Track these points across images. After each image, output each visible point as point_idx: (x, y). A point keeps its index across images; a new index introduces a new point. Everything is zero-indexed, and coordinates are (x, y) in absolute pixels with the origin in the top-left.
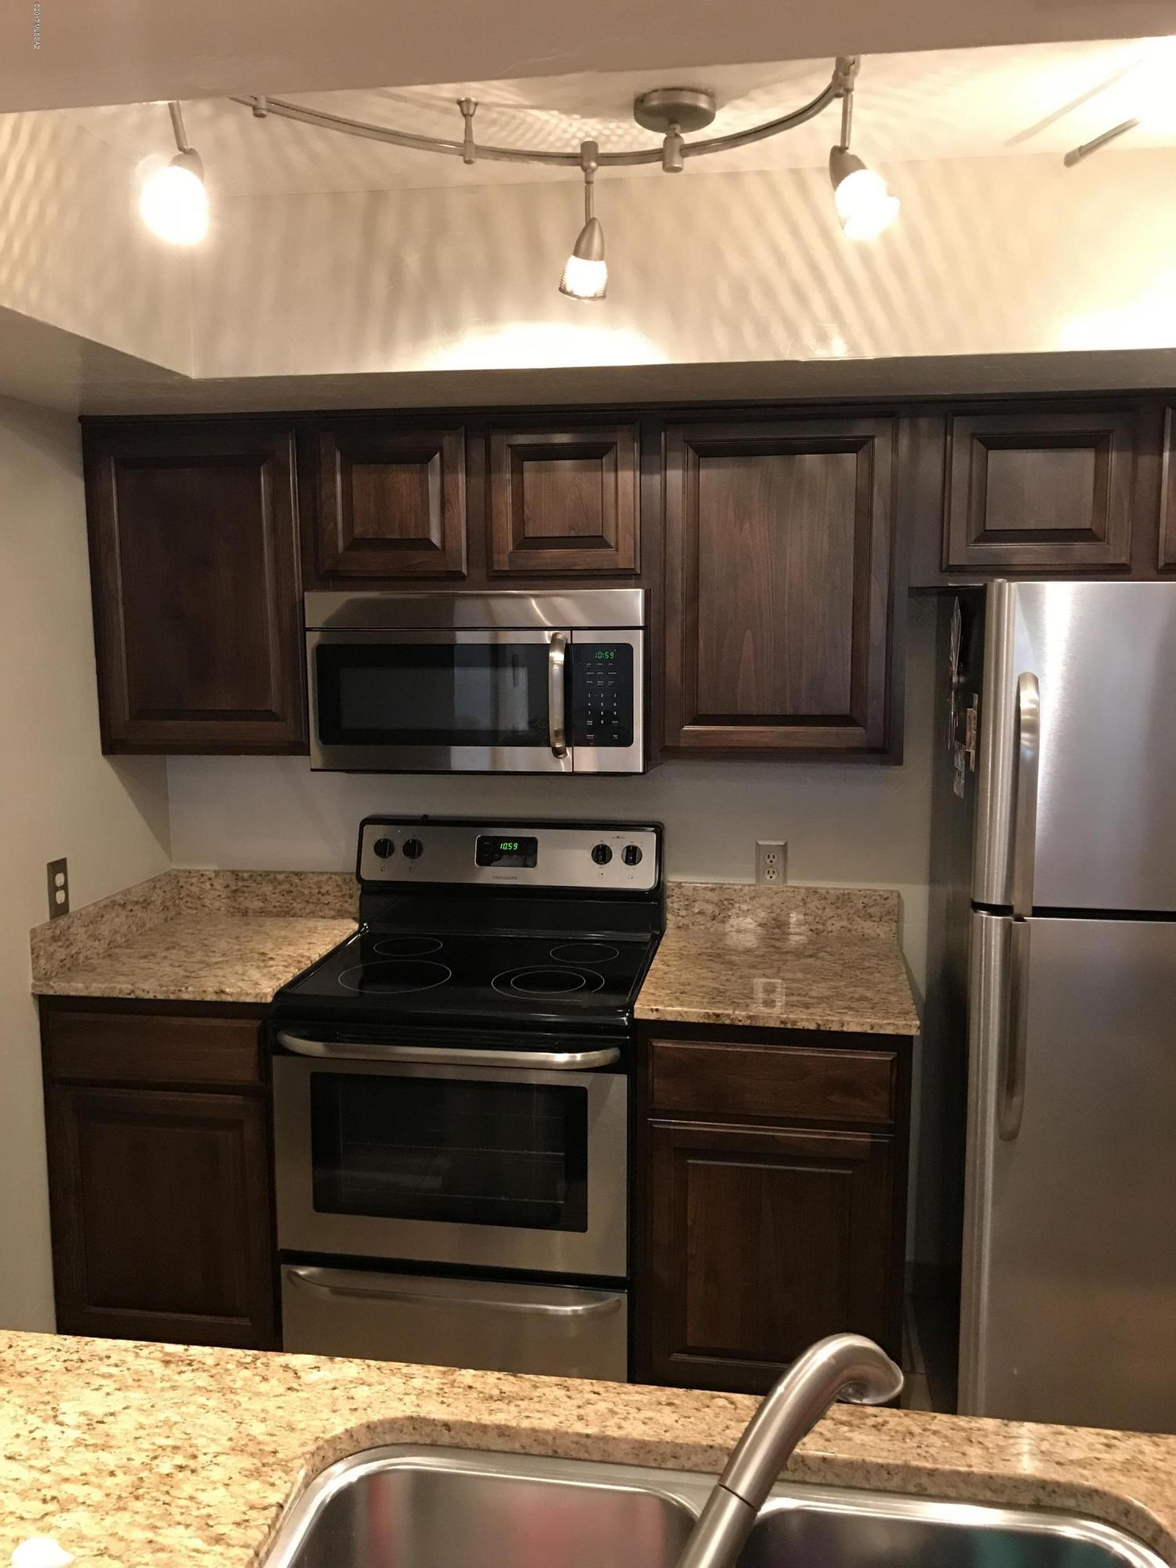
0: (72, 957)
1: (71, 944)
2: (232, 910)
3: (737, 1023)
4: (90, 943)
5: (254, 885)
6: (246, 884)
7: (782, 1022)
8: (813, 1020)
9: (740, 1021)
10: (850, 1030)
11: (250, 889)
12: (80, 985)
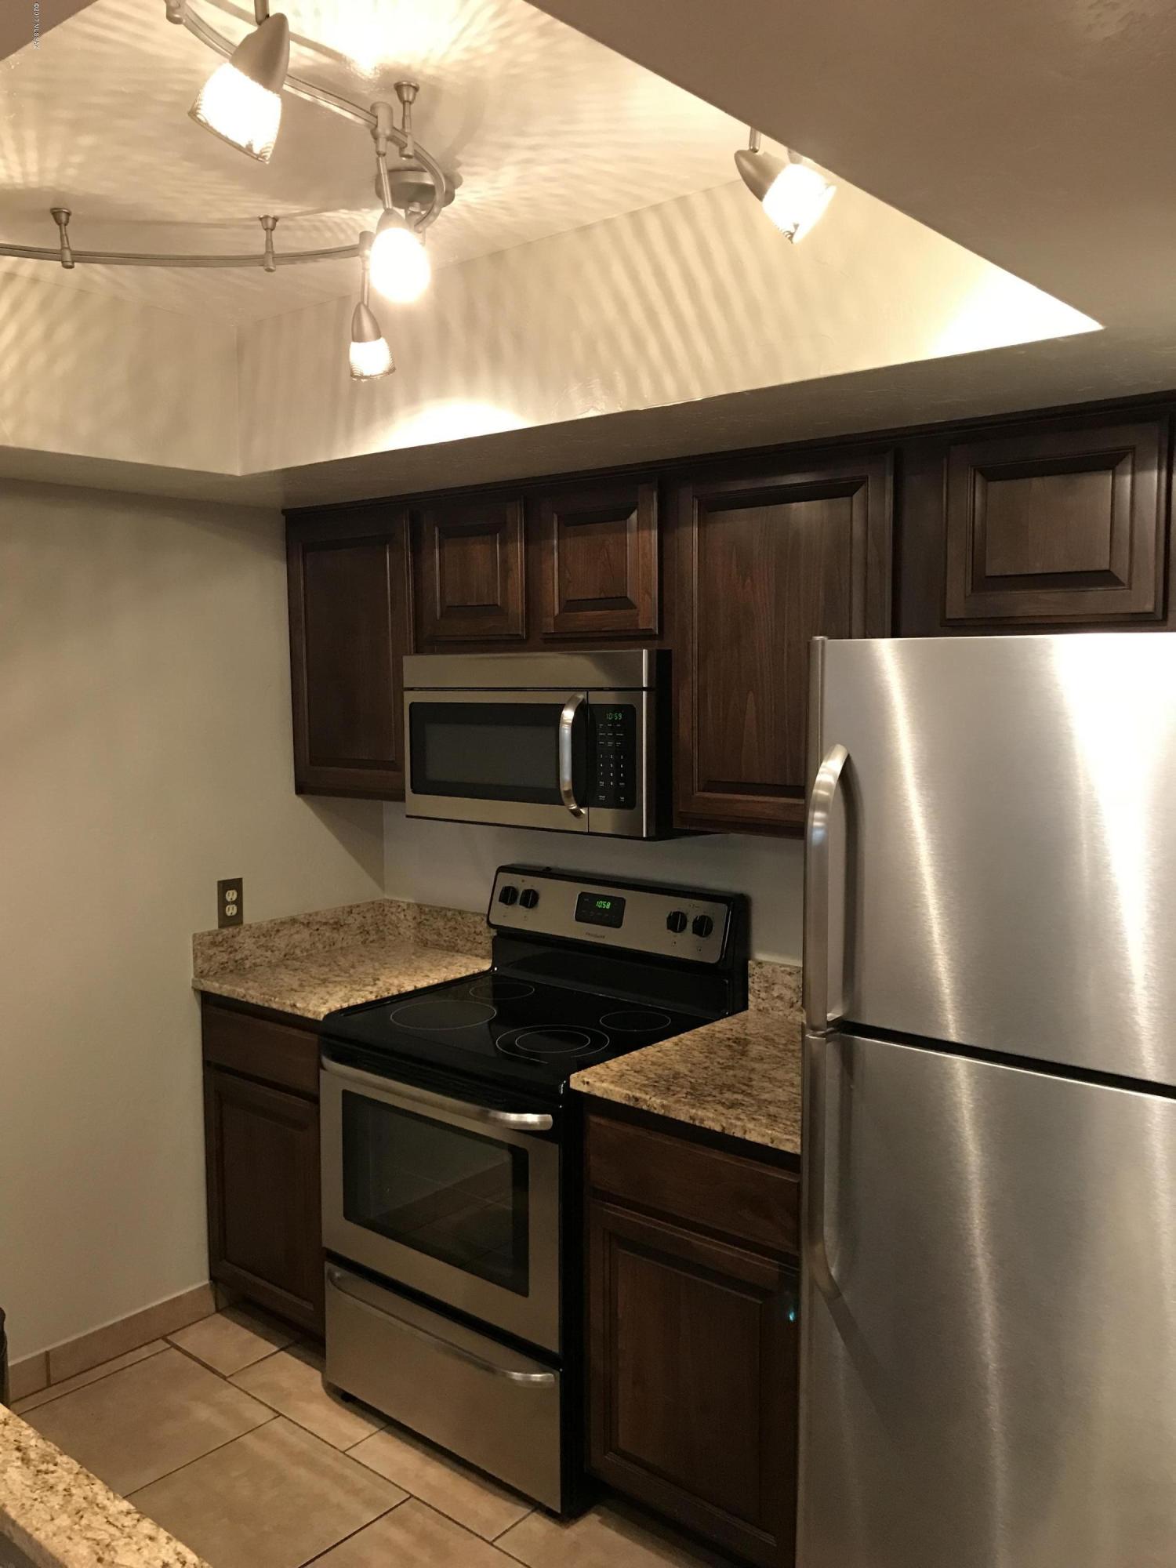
0: (236, 961)
1: (236, 951)
2: (418, 940)
3: (652, 1110)
4: (259, 952)
5: (432, 919)
6: (427, 917)
7: (691, 1118)
8: (718, 1121)
9: (655, 1109)
10: (752, 1140)
11: (428, 923)
12: (217, 985)
